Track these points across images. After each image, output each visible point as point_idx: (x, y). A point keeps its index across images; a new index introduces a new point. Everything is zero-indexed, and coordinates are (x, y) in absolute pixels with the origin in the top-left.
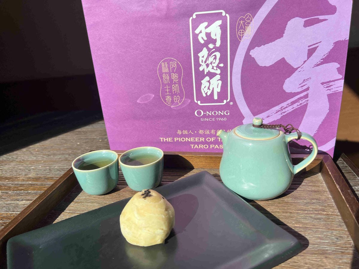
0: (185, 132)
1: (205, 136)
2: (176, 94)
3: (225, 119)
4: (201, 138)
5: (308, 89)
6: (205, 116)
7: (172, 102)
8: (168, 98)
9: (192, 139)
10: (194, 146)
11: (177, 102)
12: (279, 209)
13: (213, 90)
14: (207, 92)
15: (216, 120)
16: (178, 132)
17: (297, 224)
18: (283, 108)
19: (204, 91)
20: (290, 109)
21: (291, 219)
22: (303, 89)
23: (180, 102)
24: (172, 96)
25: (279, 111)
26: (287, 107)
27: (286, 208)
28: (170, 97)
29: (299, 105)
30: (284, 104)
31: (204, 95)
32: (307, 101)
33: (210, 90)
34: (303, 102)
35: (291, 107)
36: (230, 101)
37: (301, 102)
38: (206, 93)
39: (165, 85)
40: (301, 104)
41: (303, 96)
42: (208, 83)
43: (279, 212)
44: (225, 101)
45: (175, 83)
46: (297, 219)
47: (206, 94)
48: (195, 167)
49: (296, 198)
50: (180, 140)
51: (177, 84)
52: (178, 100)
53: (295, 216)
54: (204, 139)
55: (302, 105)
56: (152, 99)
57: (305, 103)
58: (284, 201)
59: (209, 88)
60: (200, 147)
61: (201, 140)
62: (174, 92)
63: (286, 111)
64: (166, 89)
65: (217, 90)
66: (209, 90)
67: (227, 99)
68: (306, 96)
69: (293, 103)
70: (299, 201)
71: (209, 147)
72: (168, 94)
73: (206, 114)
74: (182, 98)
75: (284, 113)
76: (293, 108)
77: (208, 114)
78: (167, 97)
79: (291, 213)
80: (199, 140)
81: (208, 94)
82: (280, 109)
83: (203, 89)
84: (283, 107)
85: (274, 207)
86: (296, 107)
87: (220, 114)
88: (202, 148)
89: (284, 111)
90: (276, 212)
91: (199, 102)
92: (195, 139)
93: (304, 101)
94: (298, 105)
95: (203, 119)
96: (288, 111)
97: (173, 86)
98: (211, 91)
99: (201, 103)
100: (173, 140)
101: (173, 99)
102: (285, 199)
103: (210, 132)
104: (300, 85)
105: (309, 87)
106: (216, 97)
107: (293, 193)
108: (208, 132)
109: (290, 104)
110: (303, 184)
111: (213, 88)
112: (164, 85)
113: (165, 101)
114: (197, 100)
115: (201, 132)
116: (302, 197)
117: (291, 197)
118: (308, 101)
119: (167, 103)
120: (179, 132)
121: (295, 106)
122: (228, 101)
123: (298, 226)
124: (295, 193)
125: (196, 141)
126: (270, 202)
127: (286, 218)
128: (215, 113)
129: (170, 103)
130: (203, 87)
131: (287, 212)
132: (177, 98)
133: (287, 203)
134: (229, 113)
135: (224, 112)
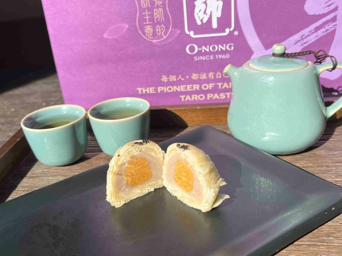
0: (173, 78)
1: (200, 82)
2: (159, 23)
3: (228, 56)
4: (194, 86)
5: (336, 9)
6: (200, 53)
7: (154, 34)
8: (149, 29)
9: (181, 88)
10: (185, 98)
11: (161, 34)
12: (311, 163)
13: (211, 16)
14: (203, 18)
15: (215, 57)
16: (162, 78)
17: (337, 178)
18: (304, 37)
19: (199, 17)
20: (313, 38)
21: (330, 172)
22: (330, 10)
24: (154, 26)
25: (299, 41)
26: (309, 35)
27: (320, 162)
28: (151, 28)
29: (325, 32)
30: (305, 31)
31: (199, 23)
32: (334, 26)
33: (207, 15)
34: (330, 28)
35: (315, 35)
36: (234, 30)
37: (327, 27)
38: (201, 19)
39: (144, 10)
40: (327, 30)
41: (330, 19)
42: (204, 5)
43: (312, 167)
44: (227, 31)
45: (158, 7)
46: (337, 173)
47: (202, 21)
48: (189, 125)
49: (330, 149)
50: (166, 89)
51: (161, 7)
52: (162, 31)
53: (333, 169)
54: (198, 86)
55: (329, 31)
56: (124, 31)
57: (333, 29)
58: (316, 154)
59: (205, 12)
60: (193, 98)
61: (194, 88)
62: (157, 19)
63: (308, 42)
64: (145, 15)
65: (217, 14)
66: (205, 15)
67: (230, 27)
68: (334, 19)
69: (317, 29)
70: (335, 153)
71: (206, 97)
72: (148, 23)
73: (201, 50)
74: (167, 28)
75: (306, 43)
76: (317, 36)
77: (204, 50)
78: (146, 28)
79: (327, 166)
80: (192, 87)
81: (205, 21)
82: (300, 38)
83: (197, 14)
84: (304, 35)
85: (305, 162)
86: (321, 34)
87: (221, 49)
88: (197, 99)
90: (308, 167)
91: (192, 34)
92: (186, 88)
93: (331, 26)
94: (323, 32)
95: (197, 58)
96: (310, 40)
97: (156, 11)
98: (208, 16)
99: (195, 34)
100: (156, 90)
101: (154, 29)
102: (316, 151)
103: (207, 75)
104: (326, 3)
105: (338, 7)
106: (215, 25)
107: (325, 145)
108: (204, 76)
109: (313, 30)
110: (335, 133)
111: (211, 12)
113: (144, 34)
114: (189, 30)
115: (195, 76)
116: (337, 148)
117: (323, 149)
118: (336, 25)
119: (147, 37)
120: (164, 79)
121: (320, 33)
122: (232, 29)
123: (339, 180)
124: (327, 144)
125: (188, 90)
126: (298, 156)
127: (324, 173)
128: (214, 48)
129: (151, 37)
131: (322, 166)
132: (161, 29)
133: (319, 156)
134: (232, 48)
135: (226, 46)
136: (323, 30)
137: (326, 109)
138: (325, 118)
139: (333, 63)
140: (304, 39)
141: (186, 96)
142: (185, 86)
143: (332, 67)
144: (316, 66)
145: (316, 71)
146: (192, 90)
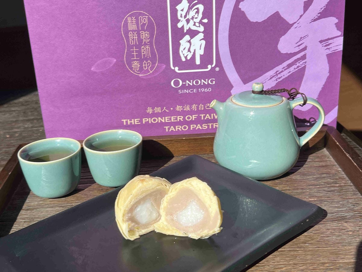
0: (158, 110)
1: (184, 113)
2: (146, 59)
3: (209, 90)
4: (178, 117)
5: (305, 49)
6: (184, 87)
8: (136, 64)
9: (166, 119)
10: (169, 129)
11: (148, 69)
12: (288, 187)
13: (194, 53)
14: (187, 55)
15: (198, 91)
16: (148, 110)
17: (310, 199)
18: (278, 73)
19: (184, 54)
20: (286, 74)
21: (304, 194)
22: (300, 49)
23: (151, 69)
24: (141, 61)
25: (273, 77)
26: (282, 71)
27: (296, 185)
28: (137, 63)
29: (297, 68)
30: (279, 68)
31: (184, 59)
32: (305, 63)
33: (191, 52)
34: (301, 65)
35: (288, 71)
36: (216, 66)
37: (298, 64)
38: (185, 56)
39: (132, 47)
40: (298, 67)
41: (300, 57)
42: (189, 44)
43: (289, 190)
44: (209, 67)
45: (145, 44)
46: (311, 194)
47: (186, 57)
48: (174, 155)
49: (304, 174)
50: (150, 120)
51: (148, 45)
53: (308, 191)
54: (182, 117)
55: (300, 68)
57: (303, 66)
58: (292, 179)
59: (189, 51)
60: (177, 128)
61: (178, 119)
62: (144, 55)
63: (282, 77)
64: (133, 52)
65: (200, 52)
66: (189, 53)
67: (212, 64)
68: (304, 57)
69: (289, 66)
70: (308, 177)
71: (189, 127)
72: (135, 59)
73: (186, 84)
74: (154, 63)
75: (279, 78)
76: (290, 72)
77: (188, 83)
78: (134, 63)
79: (302, 189)
80: (176, 119)
81: (189, 58)
82: (275, 73)
83: (182, 51)
84: (278, 71)
85: (283, 185)
86: (293, 71)
87: (204, 83)
88: (180, 130)
89: (279, 76)
90: (287, 190)
91: (177, 69)
92: (170, 119)
93: (301, 63)
94: (295, 69)
95: (182, 91)
96: (284, 76)
97: (143, 48)
98: (192, 54)
99: (179, 70)
100: (141, 121)
101: (141, 65)
102: (293, 177)
103: (190, 107)
104: (296, 43)
105: (307, 47)
106: (198, 62)
107: (299, 171)
108: (188, 108)
109: (286, 67)
110: (308, 160)
111: (195, 50)
112: (130, 47)
113: (131, 68)
114: (174, 66)
115: (179, 108)
116: (310, 173)
117: (298, 175)
118: (306, 62)
119: (134, 71)
120: (150, 110)
121: (292, 69)
122: (213, 66)
123: (313, 200)
124: (302, 170)
125: (172, 121)
126: (277, 181)
127: (299, 194)
128: (197, 82)
129: (138, 71)
130: (181, 48)
131: (298, 189)
132: (147, 64)
133: (295, 180)
134: (214, 82)
135: (208, 81)
136: (295, 66)
137: (299, 139)
138: (299, 146)
139: (304, 99)
140: (278, 75)
141: (170, 127)
142: (170, 117)
143: (303, 103)
144: (290, 101)
145: (290, 106)
146: (176, 121)
